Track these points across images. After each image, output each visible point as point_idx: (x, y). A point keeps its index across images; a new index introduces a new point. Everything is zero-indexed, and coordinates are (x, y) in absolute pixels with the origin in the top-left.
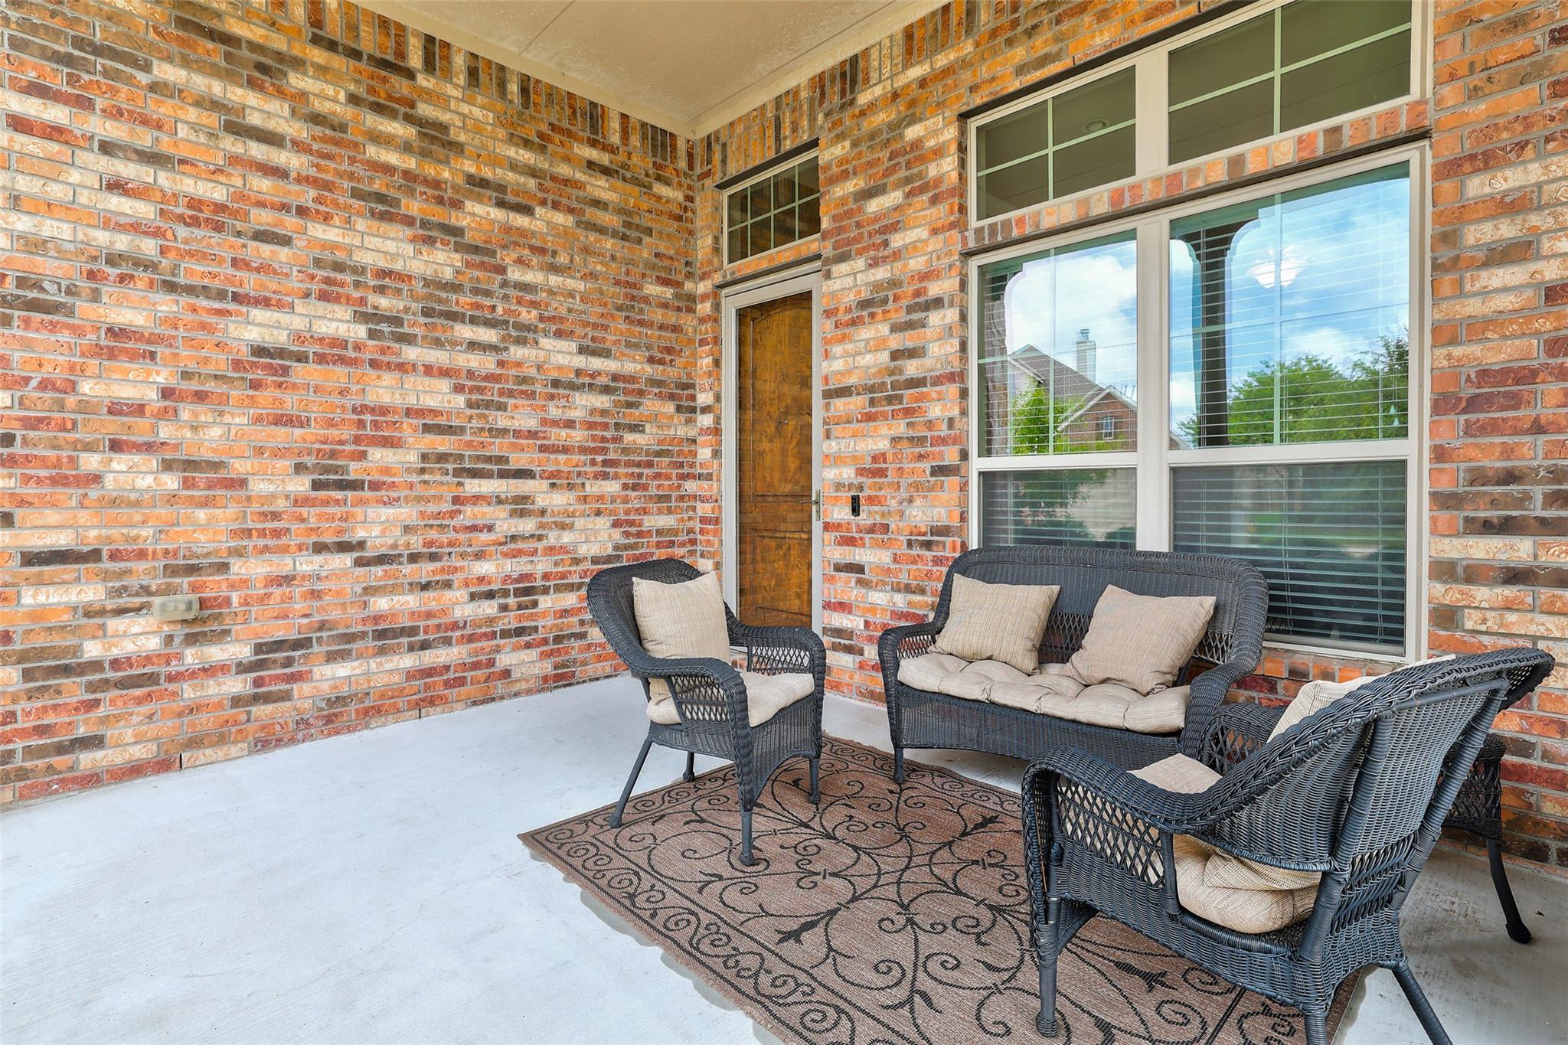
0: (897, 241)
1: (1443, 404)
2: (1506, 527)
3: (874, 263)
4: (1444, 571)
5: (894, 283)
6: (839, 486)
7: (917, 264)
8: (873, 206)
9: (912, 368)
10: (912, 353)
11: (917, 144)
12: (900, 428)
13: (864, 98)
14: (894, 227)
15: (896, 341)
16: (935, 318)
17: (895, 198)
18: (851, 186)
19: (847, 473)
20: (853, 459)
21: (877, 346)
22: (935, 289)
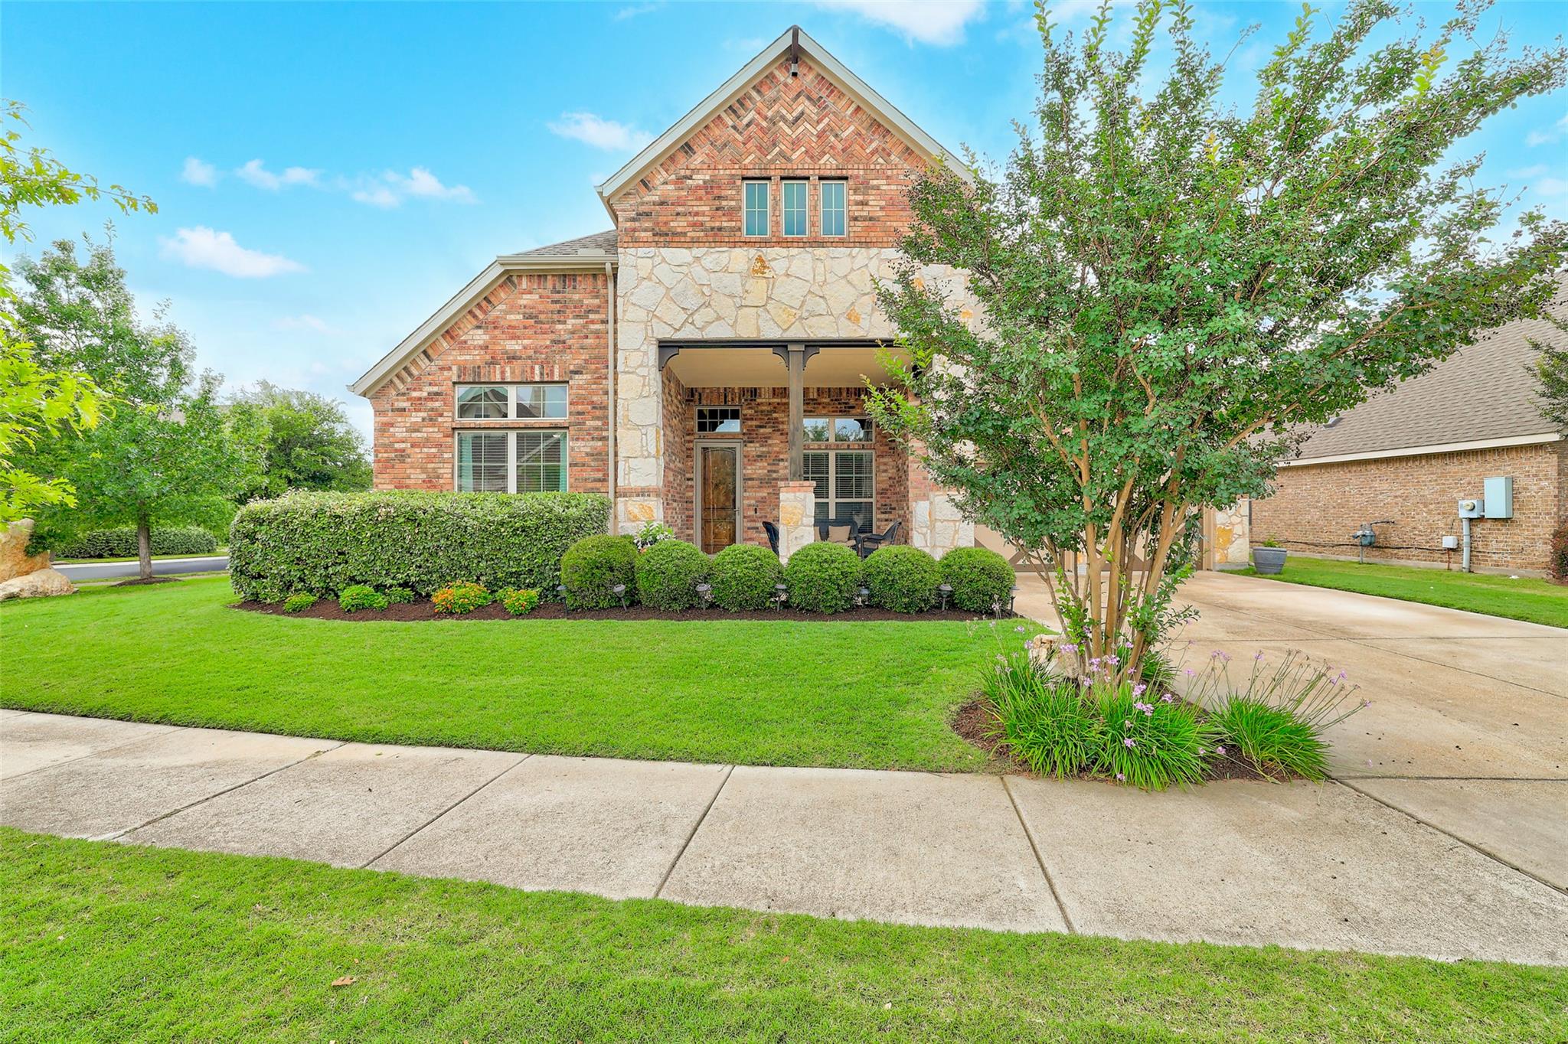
0: (770, 442)
1: (878, 493)
2: (885, 513)
3: (762, 446)
4: (878, 520)
5: (769, 452)
6: (749, 505)
7: (776, 449)
8: (762, 430)
9: (774, 475)
10: (775, 472)
11: (776, 418)
12: (771, 490)
13: (759, 400)
14: (769, 438)
15: (769, 468)
16: (781, 464)
17: (770, 430)
18: (754, 423)
19: (753, 502)
20: (755, 498)
21: (764, 468)
22: (781, 457)
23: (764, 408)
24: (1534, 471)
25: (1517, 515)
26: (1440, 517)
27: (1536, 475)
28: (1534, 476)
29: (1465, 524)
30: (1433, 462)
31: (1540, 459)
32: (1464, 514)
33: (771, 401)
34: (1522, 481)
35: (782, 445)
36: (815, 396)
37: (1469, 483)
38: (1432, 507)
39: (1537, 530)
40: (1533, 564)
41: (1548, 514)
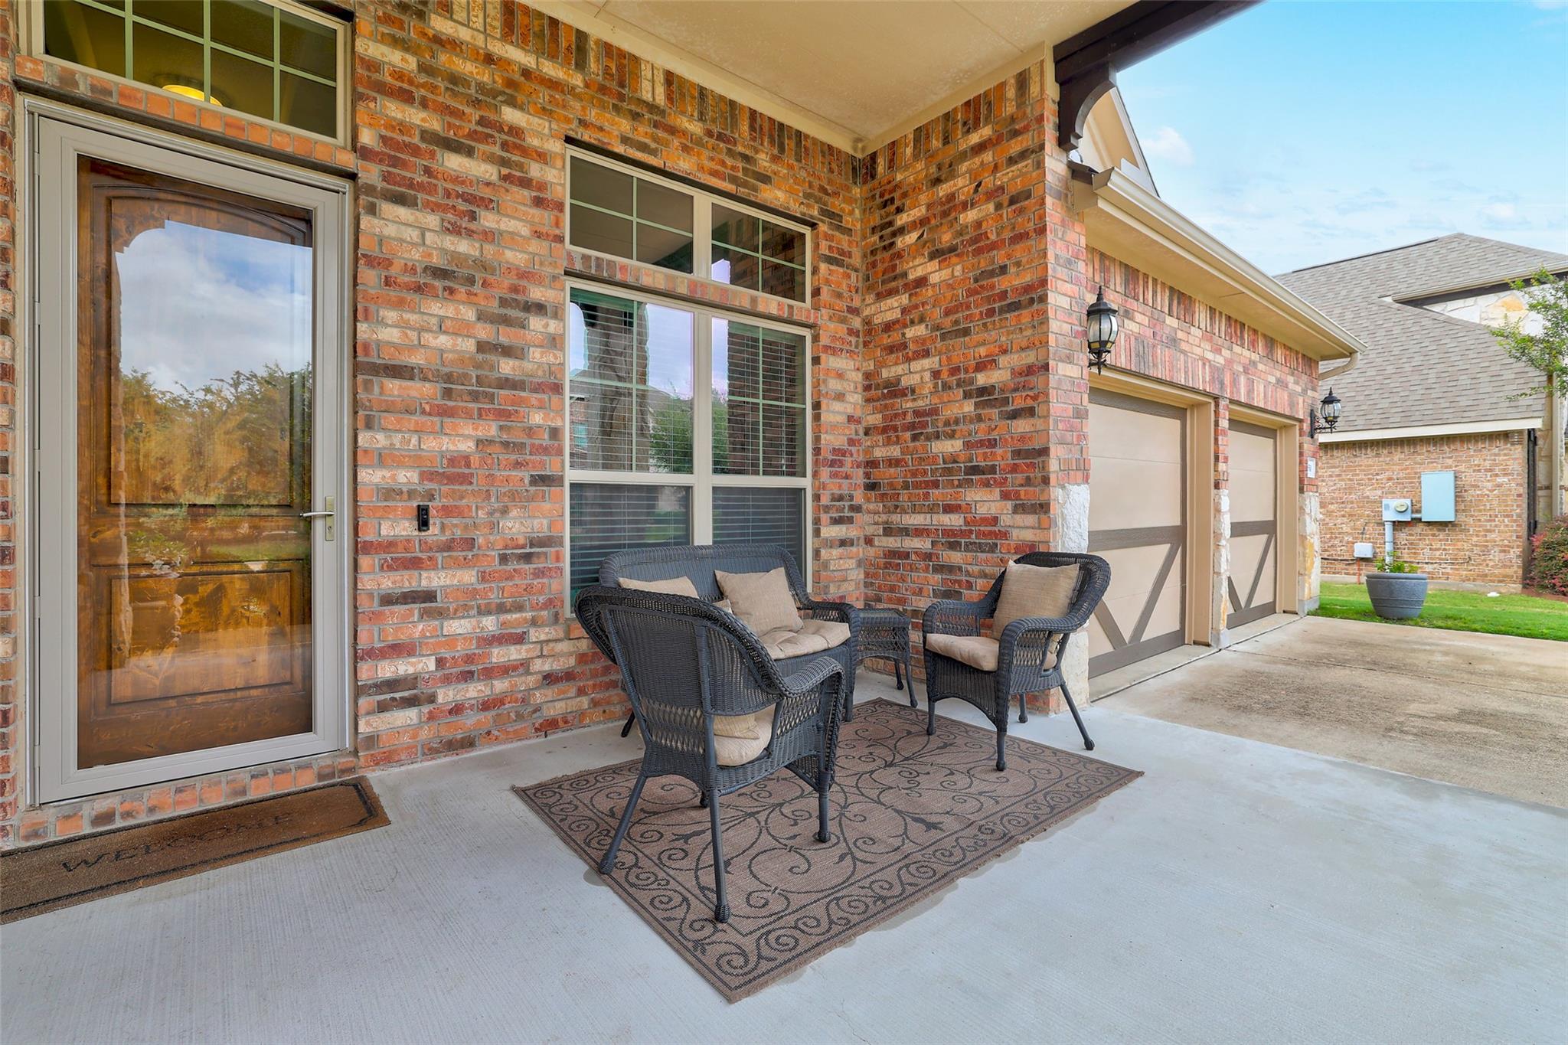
0: (489, 220)
2: (840, 521)
3: (455, 230)
5: (484, 266)
6: (390, 493)
7: (515, 257)
8: (454, 162)
9: (507, 367)
10: (507, 351)
11: (515, 131)
12: (490, 429)
14: (486, 203)
15: (485, 332)
16: (536, 323)
17: (486, 171)
18: (416, 116)
19: (406, 477)
20: (415, 459)
21: (460, 329)
22: (536, 294)
23: (467, 68)
24: (1487, 464)
25: (1462, 518)
26: (1345, 520)
27: (1490, 470)
28: (1486, 470)
29: (1388, 528)
30: (1335, 453)
31: (1496, 451)
32: (1389, 516)
33: (499, 49)
34: (1469, 478)
35: (535, 246)
36: (660, 99)
37: (1390, 479)
38: (1332, 507)
39: (1491, 536)
40: (1486, 575)
41: (1507, 516)
